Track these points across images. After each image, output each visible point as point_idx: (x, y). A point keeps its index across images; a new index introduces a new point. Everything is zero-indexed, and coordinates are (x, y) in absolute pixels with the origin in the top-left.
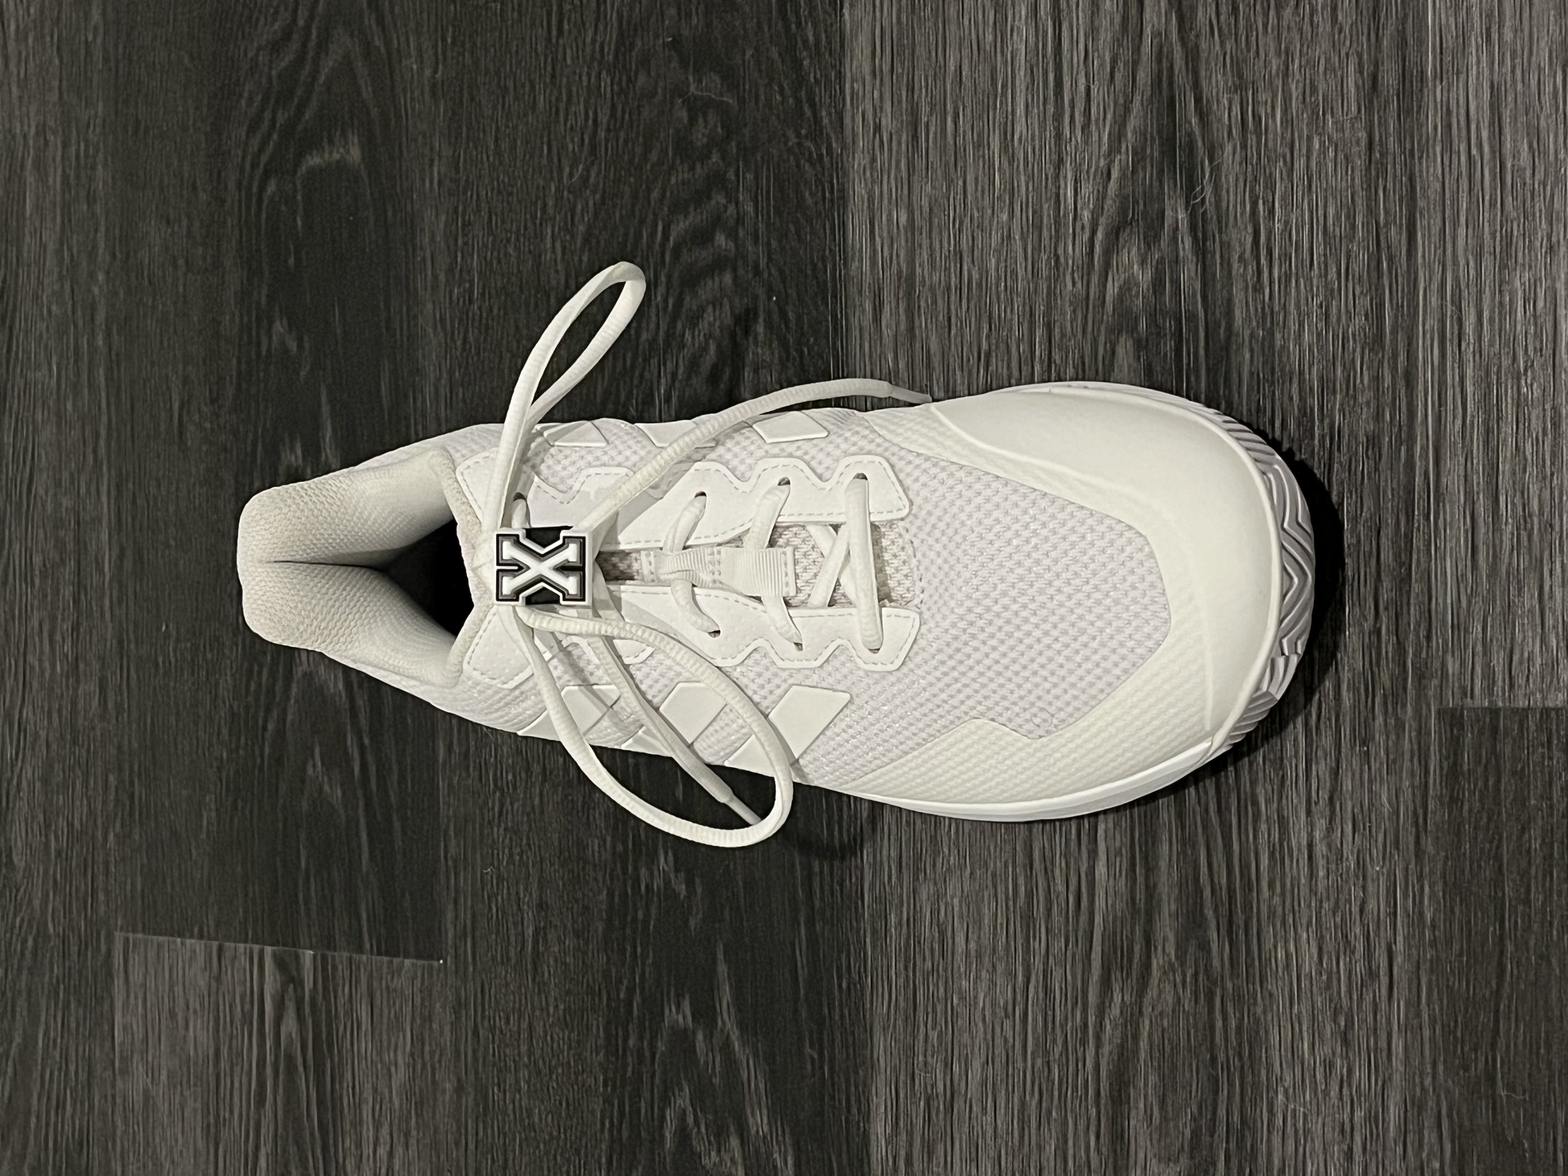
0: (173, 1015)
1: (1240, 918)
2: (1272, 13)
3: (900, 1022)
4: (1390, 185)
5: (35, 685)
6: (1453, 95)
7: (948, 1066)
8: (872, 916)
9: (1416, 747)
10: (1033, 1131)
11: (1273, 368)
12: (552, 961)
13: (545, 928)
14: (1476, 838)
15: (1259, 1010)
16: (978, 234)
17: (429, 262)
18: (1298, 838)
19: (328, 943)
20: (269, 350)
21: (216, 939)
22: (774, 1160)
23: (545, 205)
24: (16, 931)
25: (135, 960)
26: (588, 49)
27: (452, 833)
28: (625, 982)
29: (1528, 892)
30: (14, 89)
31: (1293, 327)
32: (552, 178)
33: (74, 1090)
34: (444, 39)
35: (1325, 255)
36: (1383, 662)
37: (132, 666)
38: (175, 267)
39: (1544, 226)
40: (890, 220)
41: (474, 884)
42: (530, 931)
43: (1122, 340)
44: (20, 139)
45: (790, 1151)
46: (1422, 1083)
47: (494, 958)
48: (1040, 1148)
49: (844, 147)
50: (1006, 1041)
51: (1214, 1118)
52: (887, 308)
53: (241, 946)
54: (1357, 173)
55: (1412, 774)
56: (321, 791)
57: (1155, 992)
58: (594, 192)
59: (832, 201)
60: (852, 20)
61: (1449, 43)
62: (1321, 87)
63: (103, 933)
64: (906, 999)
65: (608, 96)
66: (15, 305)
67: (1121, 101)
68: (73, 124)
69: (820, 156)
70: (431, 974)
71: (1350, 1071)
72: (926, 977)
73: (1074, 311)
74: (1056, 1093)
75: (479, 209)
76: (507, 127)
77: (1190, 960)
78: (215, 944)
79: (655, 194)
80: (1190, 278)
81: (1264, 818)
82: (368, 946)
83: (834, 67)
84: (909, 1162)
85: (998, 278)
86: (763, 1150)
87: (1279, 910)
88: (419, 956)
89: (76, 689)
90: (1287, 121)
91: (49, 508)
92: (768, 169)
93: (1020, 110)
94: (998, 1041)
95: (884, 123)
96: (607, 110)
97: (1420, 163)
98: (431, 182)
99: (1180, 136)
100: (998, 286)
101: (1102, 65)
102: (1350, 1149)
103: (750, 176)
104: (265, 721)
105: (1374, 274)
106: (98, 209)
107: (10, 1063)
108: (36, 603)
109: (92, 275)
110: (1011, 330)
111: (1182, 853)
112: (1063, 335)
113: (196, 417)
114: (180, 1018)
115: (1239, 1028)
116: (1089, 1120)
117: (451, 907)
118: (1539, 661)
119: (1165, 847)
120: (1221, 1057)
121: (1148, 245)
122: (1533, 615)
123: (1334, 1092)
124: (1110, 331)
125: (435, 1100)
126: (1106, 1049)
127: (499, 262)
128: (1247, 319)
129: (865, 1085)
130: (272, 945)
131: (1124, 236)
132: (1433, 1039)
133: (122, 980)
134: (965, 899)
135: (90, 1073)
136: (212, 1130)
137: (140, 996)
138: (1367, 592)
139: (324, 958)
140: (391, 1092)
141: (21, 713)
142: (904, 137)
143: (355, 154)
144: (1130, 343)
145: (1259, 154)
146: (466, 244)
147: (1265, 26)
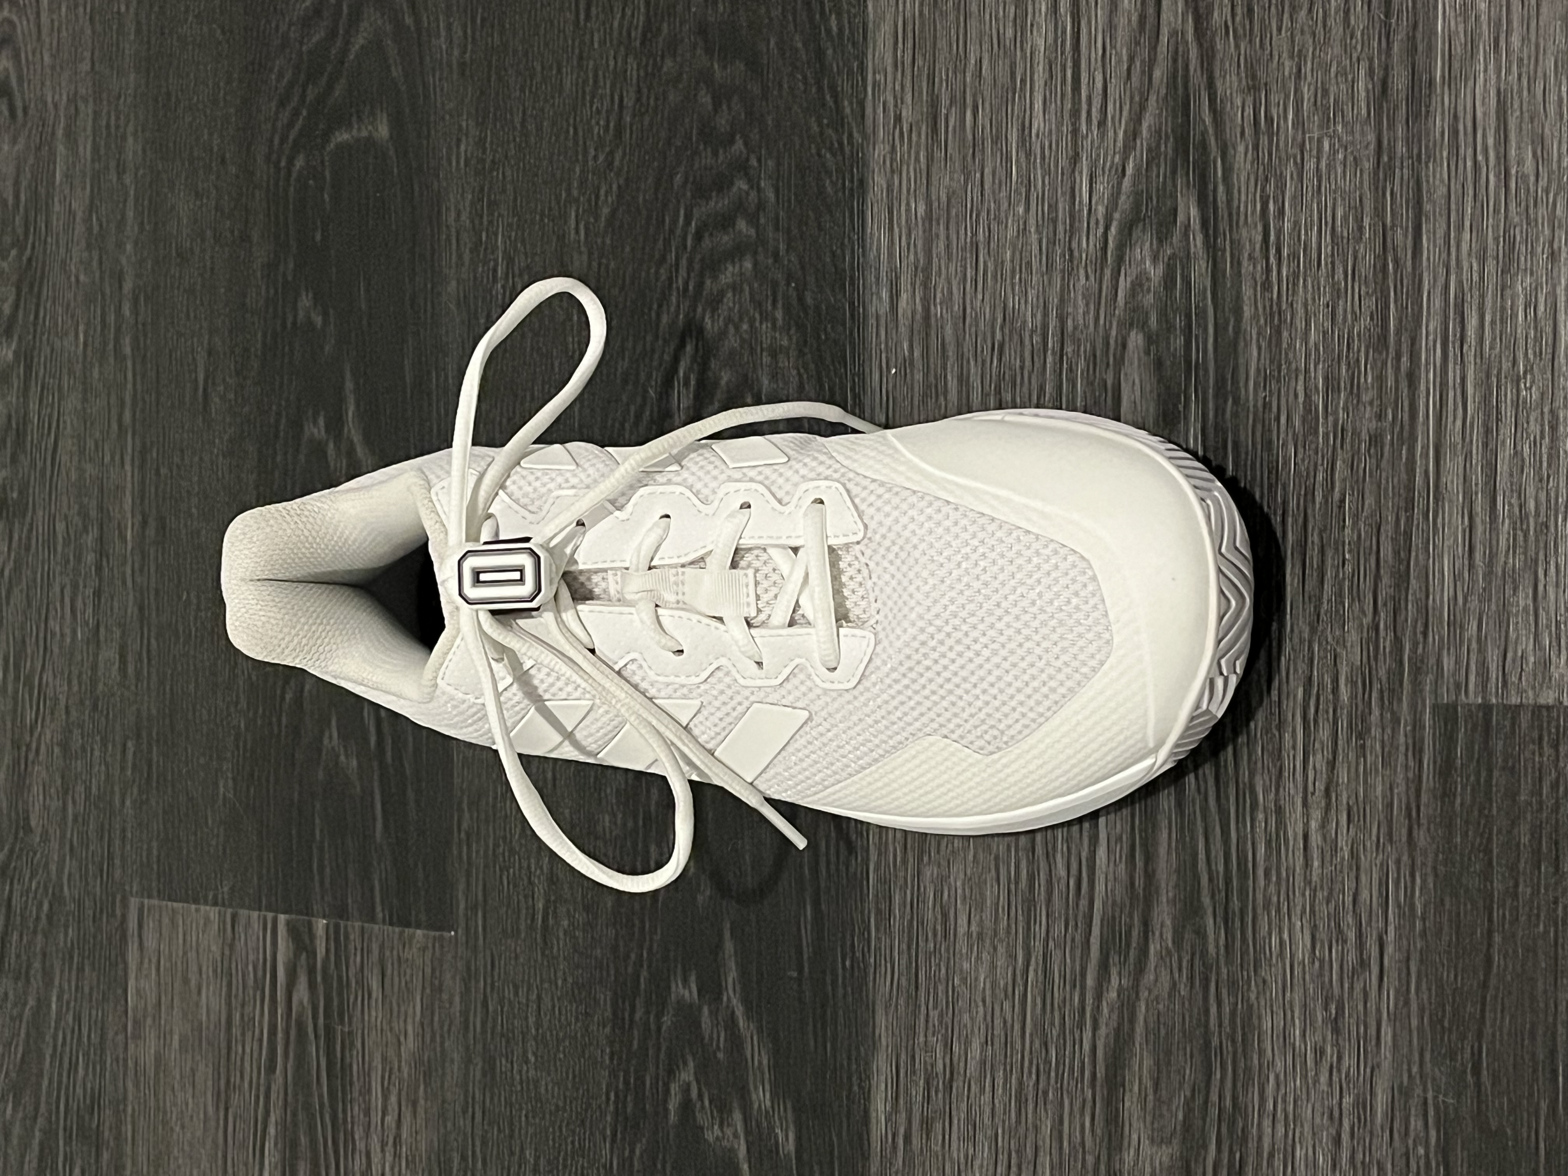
0: (186, 981)
1: (1236, 903)
2: (1286, 16)
3: (901, 1002)
4: (1397, 188)
5: (56, 650)
6: (1461, 102)
7: (948, 1047)
8: (876, 896)
9: (1410, 741)
10: (1030, 1111)
11: (1280, 366)
12: (561, 935)
13: (555, 902)
14: (1467, 833)
15: (1253, 996)
16: (994, 226)
17: (454, 241)
18: (1294, 828)
19: (340, 912)
20: (294, 323)
21: (230, 906)
22: (776, 1136)
23: (569, 185)
24: (31, 895)
25: (150, 924)
26: (615, 34)
27: (465, 806)
28: (633, 956)
29: (1516, 886)
30: (47, 58)
31: (1300, 324)
32: (577, 160)
33: (87, 1054)
34: (473, 21)
35: (1333, 255)
36: (1381, 657)
37: (153, 634)
38: (203, 240)
39: (1546, 232)
40: (908, 210)
41: (486, 856)
42: (540, 905)
43: (1133, 334)
44: (50, 106)
45: (792, 1127)
46: (1409, 1071)
47: (504, 931)
48: (1036, 1129)
49: (865, 136)
50: (1005, 1022)
51: (1206, 1102)
52: (904, 296)
53: (255, 914)
54: (1366, 176)
55: (1407, 767)
56: (337, 763)
57: (1152, 977)
58: (618, 175)
59: (852, 190)
60: (875, 12)
61: (1458, 50)
62: (1333, 89)
63: (119, 898)
64: (909, 980)
65: (634, 81)
66: (43, 273)
67: (1137, 99)
68: (105, 96)
69: (841, 144)
70: (442, 947)
71: (1340, 1058)
72: (929, 956)
73: (1087, 305)
74: (1053, 1074)
75: (504, 191)
76: (534, 108)
77: (1187, 946)
78: (229, 911)
79: (678, 179)
80: (1201, 275)
81: (1261, 807)
82: (380, 915)
83: (857, 57)
84: (907, 1138)
85: (1013, 271)
86: (765, 1124)
87: (1275, 899)
88: (431, 927)
89: (96, 655)
90: (1299, 122)
91: (74, 476)
92: (790, 157)
93: (1038, 105)
94: (997, 1021)
95: (904, 114)
96: (633, 95)
97: (1427, 167)
98: (458, 162)
99: (1194, 135)
100: (1013, 277)
101: (1119, 61)
102: (1339, 1135)
103: (771, 163)
104: (283, 693)
105: (1380, 276)
106: (128, 179)
107: (24, 1025)
108: (58, 569)
109: (120, 245)
110: (1025, 322)
111: (1181, 840)
112: (1075, 328)
113: (222, 388)
114: (193, 983)
115: (1233, 1013)
116: (1084, 1101)
117: (463, 880)
118: (1532, 659)
119: (1165, 835)
120: (1215, 1042)
121: (1160, 241)
122: (1528, 613)
123: (1324, 1079)
124: (1120, 324)
125: (443, 1068)
126: (1103, 1031)
127: (523, 242)
128: (1256, 317)
129: (867, 1063)
130: (285, 912)
131: (1137, 233)
132: (1421, 1028)
133: (136, 945)
134: (968, 879)
135: (103, 1037)
136: (223, 1095)
137: (154, 960)
138: (1367, 586)
139: (337, 927)
140: (400, 1062)
141: (41, 679)
142: (924, 128)
143: (383, 131)
144: (1140, 337)
145: (1270, 155)
146: (490, 222)
147: (1279, 30)
